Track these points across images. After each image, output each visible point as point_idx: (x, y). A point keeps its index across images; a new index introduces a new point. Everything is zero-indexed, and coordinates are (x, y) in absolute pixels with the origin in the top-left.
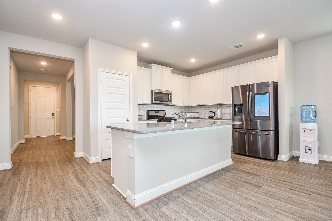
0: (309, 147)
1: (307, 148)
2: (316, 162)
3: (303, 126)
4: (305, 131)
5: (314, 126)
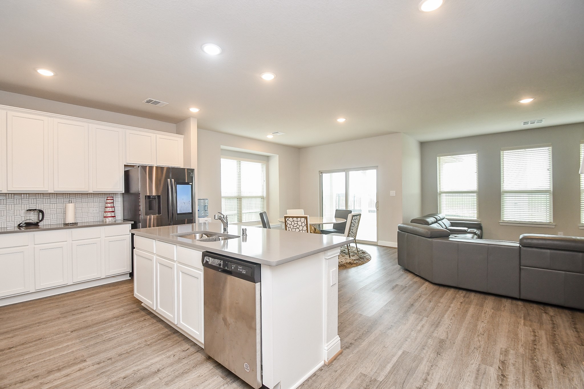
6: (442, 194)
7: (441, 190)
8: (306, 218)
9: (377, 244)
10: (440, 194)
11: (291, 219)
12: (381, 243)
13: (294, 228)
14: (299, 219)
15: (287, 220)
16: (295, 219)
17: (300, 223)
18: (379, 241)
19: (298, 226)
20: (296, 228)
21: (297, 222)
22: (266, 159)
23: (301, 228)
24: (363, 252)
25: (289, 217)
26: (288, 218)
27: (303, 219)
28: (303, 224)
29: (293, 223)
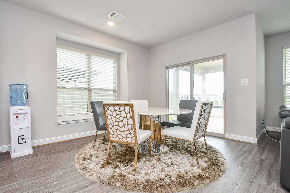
0: (23, 136)
1: (20, 138)
2: (30, 151)
3: (14, 110)
4: (17, 117)
5: (26, 109)
6: (287, 86)
7: (286, 82)
8: (131, 106)
9: (224, 137)
10: (285, 86)
11: (111, 108)
12: (228, 136)
13: (117, 120)
14: (122, 108)
15: (106, 109)
16: (117, 108)
17: (123, 114)
18: (226, 134)
19: (121, 118)
20: (119, 120)
21: (120, 112)
22: (116, 56)
23: (125, 121)
24: (213, 151)
25: (110, 105)
26: (108, 107)
27: (127, 108)
28: (128, 115)
29: (115, 115)
